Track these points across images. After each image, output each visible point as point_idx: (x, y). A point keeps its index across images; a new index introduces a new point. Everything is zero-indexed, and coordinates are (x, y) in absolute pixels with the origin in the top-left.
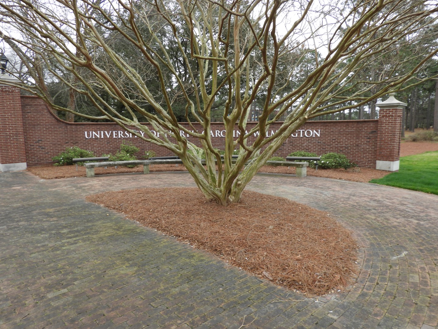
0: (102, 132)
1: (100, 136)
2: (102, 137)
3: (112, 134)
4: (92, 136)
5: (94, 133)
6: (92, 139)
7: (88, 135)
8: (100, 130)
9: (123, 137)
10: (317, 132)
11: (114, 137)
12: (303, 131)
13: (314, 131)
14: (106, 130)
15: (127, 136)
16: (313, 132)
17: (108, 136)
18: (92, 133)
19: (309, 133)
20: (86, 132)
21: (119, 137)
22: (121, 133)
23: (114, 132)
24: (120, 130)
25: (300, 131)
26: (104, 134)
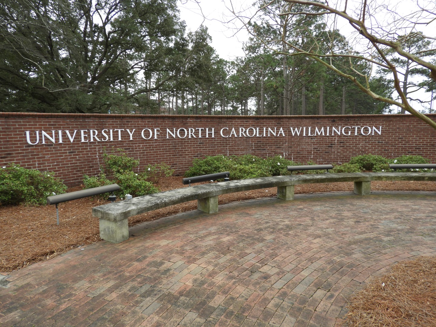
0: (60, 132)
1: (57, 139)
2: (61, 141)
3: (79, 134)
4: (41, 140)
5: (44, 133)
6: (40, 145)
7: (33, 138)
8: (57, 129)
9: (98, 140)
10: (378, 129)
11: (83, 141)
12: (358, 128)
13: (374, 128)
14: (68, 128)
15: (105, 138)
16: (372, 129)
17: (72, 140)
18: (40, 134)
19: (366, 130)
20: (28, 133)
21: (92, 140)
22: (94, 132)
23: (82, 131)
24: (93, 128)
25: (354, 128)
26: (64, 135)
